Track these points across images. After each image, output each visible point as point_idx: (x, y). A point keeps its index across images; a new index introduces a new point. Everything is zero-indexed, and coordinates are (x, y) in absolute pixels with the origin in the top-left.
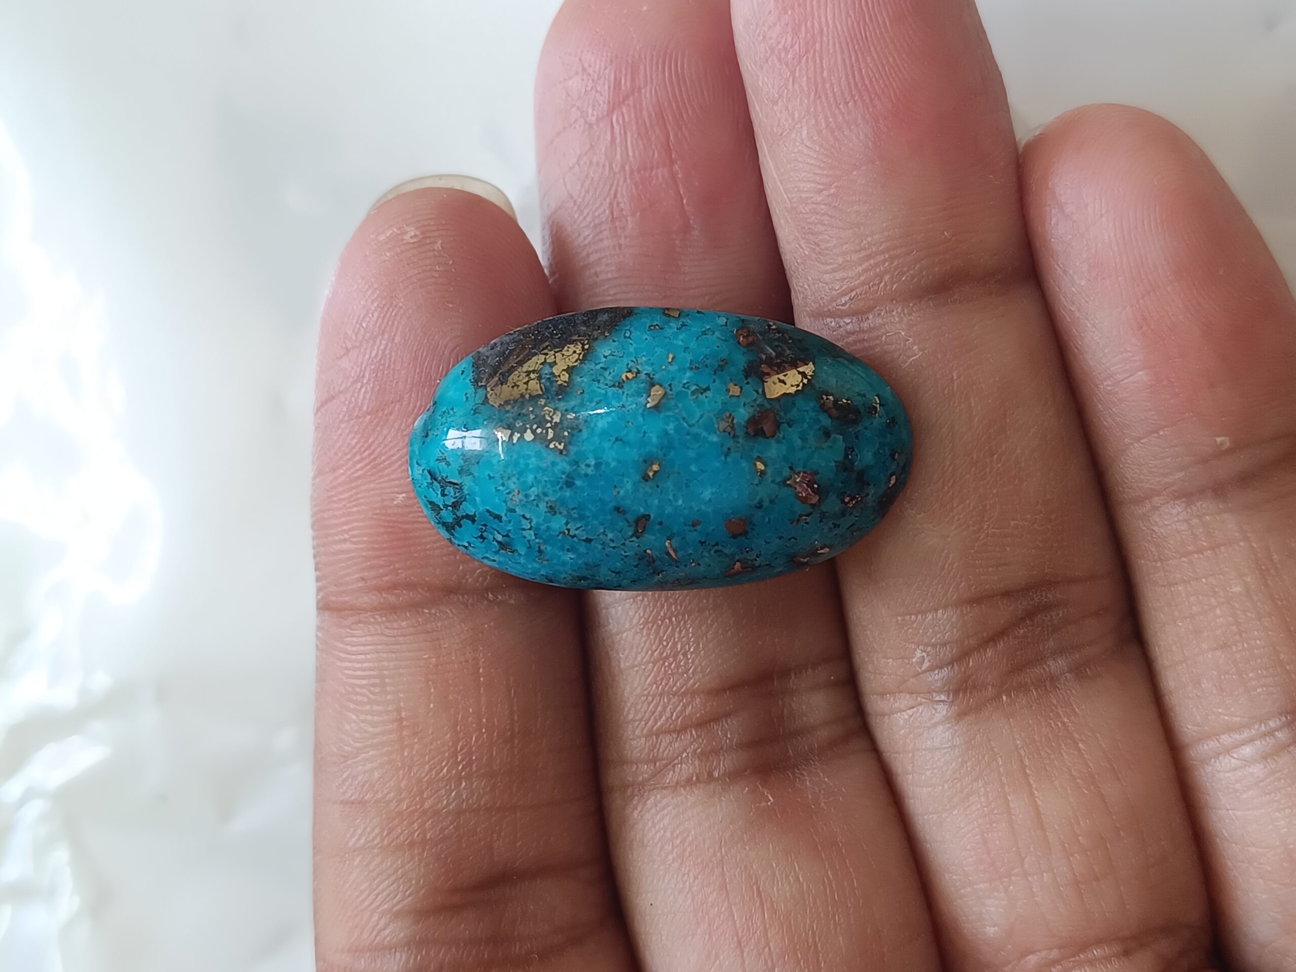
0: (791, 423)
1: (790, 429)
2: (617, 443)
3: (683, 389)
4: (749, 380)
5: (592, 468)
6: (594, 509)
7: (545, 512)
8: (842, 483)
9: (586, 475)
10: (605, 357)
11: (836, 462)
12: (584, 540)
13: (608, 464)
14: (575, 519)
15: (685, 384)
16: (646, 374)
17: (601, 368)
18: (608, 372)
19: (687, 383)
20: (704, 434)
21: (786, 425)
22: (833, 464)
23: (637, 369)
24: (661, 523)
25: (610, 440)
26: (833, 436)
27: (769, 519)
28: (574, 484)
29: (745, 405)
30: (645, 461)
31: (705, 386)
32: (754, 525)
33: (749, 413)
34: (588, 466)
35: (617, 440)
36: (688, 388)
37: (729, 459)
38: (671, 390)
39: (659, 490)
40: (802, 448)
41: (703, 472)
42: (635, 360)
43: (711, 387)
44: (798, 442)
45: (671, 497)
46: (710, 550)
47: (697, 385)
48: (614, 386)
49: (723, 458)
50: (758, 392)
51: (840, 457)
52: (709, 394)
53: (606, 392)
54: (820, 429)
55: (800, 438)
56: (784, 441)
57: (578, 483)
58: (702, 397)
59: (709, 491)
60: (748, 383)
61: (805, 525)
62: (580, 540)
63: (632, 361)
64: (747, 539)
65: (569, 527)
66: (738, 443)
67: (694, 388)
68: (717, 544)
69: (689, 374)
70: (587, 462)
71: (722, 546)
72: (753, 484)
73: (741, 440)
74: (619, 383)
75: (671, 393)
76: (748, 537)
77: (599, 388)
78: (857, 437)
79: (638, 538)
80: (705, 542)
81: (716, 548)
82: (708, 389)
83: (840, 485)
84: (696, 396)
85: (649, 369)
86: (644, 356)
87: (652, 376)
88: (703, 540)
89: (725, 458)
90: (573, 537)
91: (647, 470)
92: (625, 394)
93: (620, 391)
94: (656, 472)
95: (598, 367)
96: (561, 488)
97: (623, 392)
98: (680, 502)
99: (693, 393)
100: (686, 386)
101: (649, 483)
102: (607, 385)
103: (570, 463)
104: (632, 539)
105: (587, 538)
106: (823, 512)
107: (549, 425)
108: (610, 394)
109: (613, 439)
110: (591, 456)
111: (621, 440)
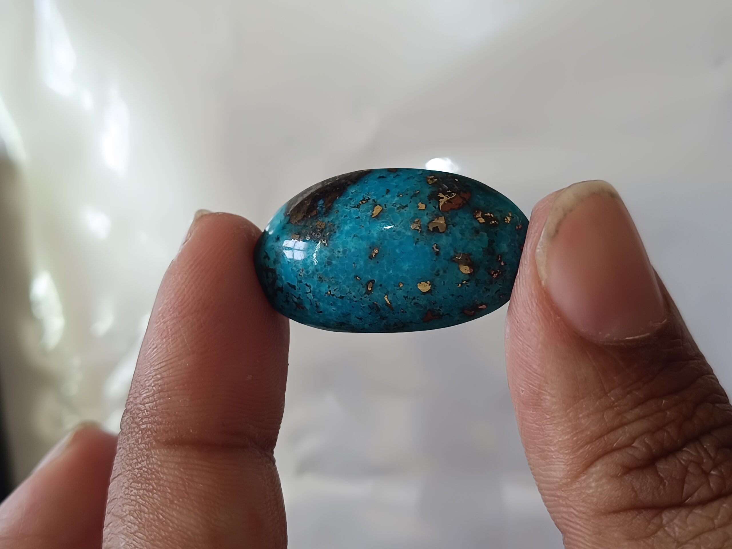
0: (455, 224)
1: (454, 228)
2: (355, 238)
3: (393, 207)
4: (431, 201)
5: (341, 253)
6: (343, 278)
7: (317, 281)
8: (488, 261)
9: (338, 257)
10: (352, 193)
11: (483, 248)
12: (339, 297)
13: (350, 250)
14: (333, 284)
15: (393, 204)
16: (373, 200)
17: (349, 199)
18: (352, 201)
19: (395, 203)
20: (404, 231)
21: (451, 226)
22: (481, 249)
23: (368, 197)
24: (381, 285)
25: (351, 237)
26: (481, 233)
27: (444, 282)
28: (332, 263)
29: (427, 214)
30: (370, 248)
31: (404, 205)
32: (435, 286)
33: (430, 219)
34: (339, 252)
35: (354, 236)
36: (395, 206)
37: (418, 246)
38: (386, 207)
39: (379, 264)
40: (462, 239)
41: (403, 253)
42: (367, 193)
43: (408, 205)
44: (459, 236)
45: (386, 269)
46: (411, 302)
47: (400, 204)
48: (355, 207)
49: (414, 244)
50: (435, 207)
51: (486, 246)
52: (407, 209)
53: (350, 211)
54: (472, 229)
55: (460, 233)
56: (450, 235)
57: (334, 262)
58: (403, 211)
59: (407, 265)
60: (430, 203)
61: (467, 287)
62: (337, 297)
63: (366, 194)
64: (432, 295)
65: (330, 289)
66: (423, 235)
67: (398, 206)
68: (414, 298)
69: (397, 199)
70: (339, 249)
71: (418, 299)
72: (432, 260)
73: (425, 234)
74: (358, 205)
75: (385, 209)
76: (433, 294)
77: (347, 209)
78: (496, 234)
79: (368, 294)
80: (407, 297)
81: (414, 301)
82: (407, 206)
83: (487, 263)
84: (399, 210)
85: (374, 198)
86: (373, 191)
87: (376, 201)
88: (406, 296)
89: (416, 244)
90: (333, 295)
91: (371, 253)
92: (360, 211)
93: (358, 209)
94: (376, 254)
95: (348, 198)
96: (325, 266)
97: (359, 210)
98: (391, 272)
99: (398, 208)
100: (394, 205)
101: (372, 261)
102: (351, 207)
103: (330, 251)
104: (365, 296)
105: (341, 296)
106: (477, 279)
107: (319, 230)
108: (352, 211)
109: (352, 236)
110: (341, 246)
111: (357, 236)
